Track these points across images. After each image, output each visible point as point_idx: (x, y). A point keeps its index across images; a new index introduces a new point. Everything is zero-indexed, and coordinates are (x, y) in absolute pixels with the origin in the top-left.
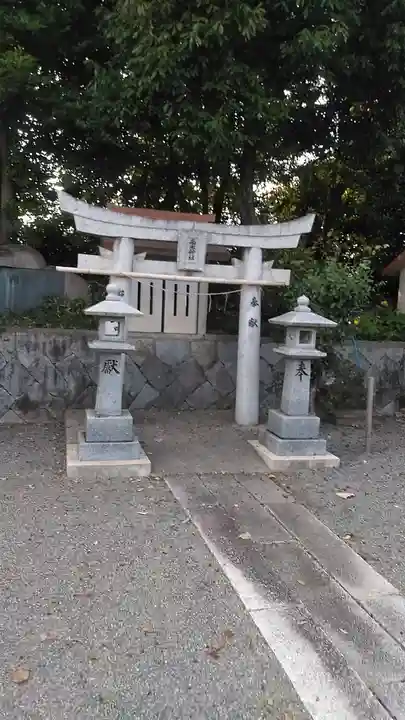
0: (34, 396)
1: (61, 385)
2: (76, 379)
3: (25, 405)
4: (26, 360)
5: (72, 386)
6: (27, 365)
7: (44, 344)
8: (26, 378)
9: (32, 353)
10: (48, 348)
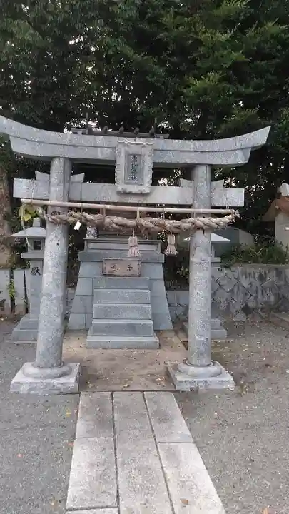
0: (251, 305)
1: (265, 299)
2: (275, 294)
3: (246, 310)
4: (245, 283)
5: (272, 298)
6: (245, 286)
7: (254, 274)
8: (246, 294)
9: (248, 279)
10: (257, 275)
